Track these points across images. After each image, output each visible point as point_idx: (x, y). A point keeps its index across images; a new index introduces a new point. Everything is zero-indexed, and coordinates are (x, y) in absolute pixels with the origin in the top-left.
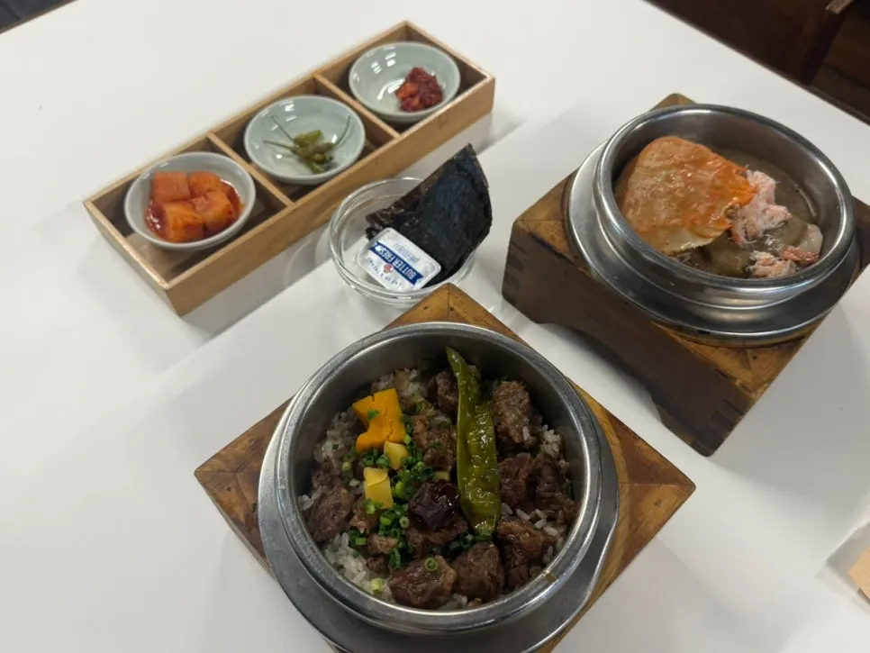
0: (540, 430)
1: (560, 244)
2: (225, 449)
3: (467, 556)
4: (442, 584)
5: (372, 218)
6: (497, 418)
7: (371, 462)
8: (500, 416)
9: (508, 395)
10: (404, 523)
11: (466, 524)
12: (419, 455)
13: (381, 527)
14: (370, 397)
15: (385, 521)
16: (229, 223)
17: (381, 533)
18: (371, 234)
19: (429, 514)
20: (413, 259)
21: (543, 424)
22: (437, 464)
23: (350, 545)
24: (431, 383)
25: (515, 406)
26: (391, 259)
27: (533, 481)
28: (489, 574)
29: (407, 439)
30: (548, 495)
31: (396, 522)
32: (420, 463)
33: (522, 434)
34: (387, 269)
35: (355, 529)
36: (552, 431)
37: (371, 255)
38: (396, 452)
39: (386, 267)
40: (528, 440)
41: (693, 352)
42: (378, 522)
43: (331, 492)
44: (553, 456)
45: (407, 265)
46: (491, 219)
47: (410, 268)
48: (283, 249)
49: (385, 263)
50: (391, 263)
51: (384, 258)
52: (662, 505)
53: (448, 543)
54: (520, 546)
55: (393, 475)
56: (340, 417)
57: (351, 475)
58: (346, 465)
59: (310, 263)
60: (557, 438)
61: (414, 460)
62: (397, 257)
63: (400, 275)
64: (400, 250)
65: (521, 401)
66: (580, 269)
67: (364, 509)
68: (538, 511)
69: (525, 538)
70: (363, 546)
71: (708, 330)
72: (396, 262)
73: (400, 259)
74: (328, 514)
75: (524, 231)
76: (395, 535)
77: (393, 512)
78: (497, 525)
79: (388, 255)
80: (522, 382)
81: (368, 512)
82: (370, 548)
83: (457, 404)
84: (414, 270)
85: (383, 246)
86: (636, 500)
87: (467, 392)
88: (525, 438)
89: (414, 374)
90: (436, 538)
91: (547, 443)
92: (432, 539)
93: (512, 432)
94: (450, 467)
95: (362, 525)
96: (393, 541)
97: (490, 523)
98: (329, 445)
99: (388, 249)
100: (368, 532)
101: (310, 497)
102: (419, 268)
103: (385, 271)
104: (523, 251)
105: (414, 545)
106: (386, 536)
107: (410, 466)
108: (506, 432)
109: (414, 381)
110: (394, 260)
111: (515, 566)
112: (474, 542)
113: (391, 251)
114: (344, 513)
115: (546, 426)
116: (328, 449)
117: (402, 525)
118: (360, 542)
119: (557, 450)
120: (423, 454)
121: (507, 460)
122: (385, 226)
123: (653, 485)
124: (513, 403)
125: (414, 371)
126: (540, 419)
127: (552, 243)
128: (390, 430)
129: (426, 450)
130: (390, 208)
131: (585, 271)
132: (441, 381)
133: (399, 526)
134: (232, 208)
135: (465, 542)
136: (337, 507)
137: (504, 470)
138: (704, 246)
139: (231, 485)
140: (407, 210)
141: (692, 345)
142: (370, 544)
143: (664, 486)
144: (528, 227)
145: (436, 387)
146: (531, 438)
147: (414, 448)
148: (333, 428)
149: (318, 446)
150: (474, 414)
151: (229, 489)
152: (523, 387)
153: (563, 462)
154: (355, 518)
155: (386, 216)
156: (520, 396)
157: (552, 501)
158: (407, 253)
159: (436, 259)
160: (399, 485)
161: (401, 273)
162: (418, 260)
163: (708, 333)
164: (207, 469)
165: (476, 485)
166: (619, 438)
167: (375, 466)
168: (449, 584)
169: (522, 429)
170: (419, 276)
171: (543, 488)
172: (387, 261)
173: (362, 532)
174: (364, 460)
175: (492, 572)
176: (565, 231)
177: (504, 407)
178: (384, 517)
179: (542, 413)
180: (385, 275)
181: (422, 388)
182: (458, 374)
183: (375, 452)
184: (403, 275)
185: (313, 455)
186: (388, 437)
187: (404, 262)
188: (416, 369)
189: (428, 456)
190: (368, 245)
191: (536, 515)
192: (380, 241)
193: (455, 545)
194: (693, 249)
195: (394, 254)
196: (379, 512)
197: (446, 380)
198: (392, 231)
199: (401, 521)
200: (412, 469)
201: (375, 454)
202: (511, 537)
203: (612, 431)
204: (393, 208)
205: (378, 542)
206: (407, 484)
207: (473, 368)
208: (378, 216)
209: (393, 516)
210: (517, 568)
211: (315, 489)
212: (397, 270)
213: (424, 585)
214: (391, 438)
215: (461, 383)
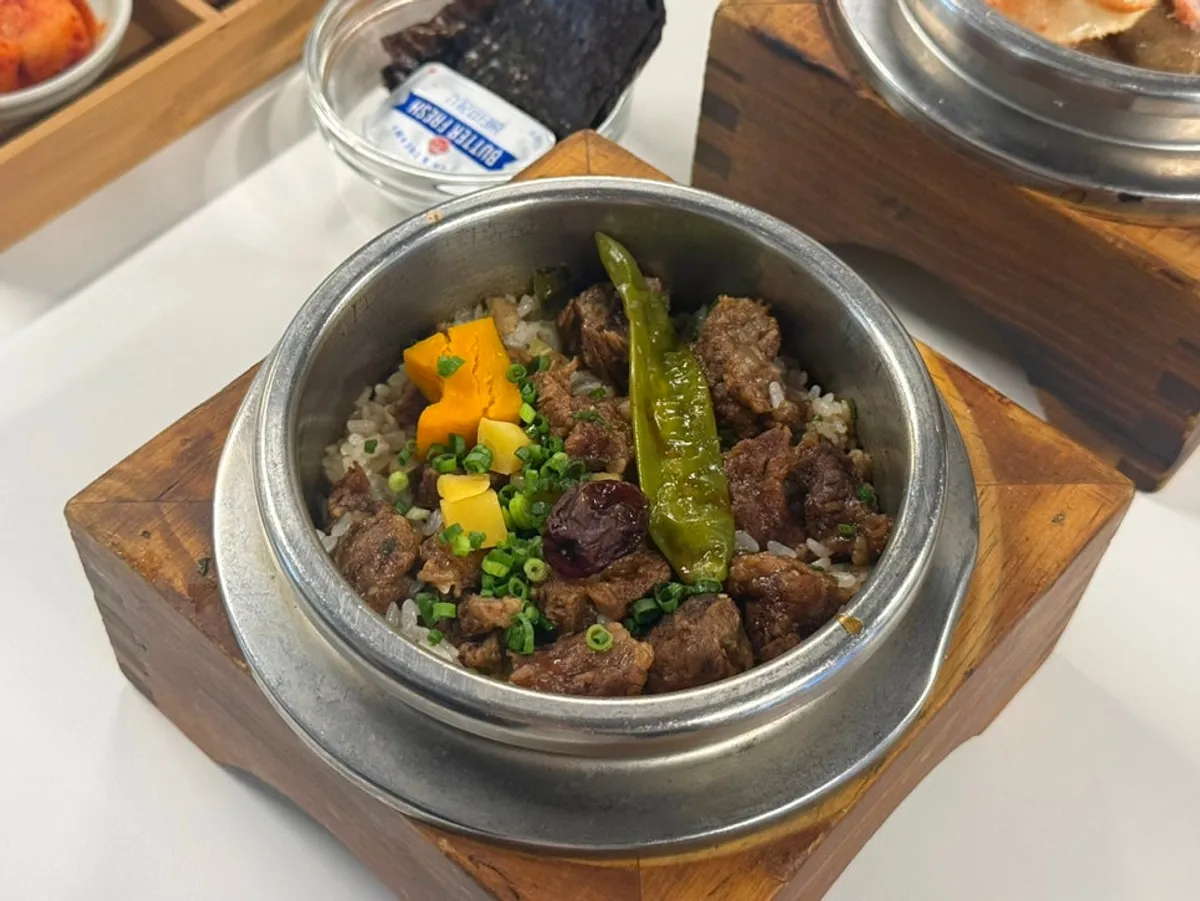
0: (805, 398)
1: (817, 48)
2: (128, 459)
3: (673, 621)
4: (625, 674)
5: (394, 42)
6: (716, 369)
7: (451, 463)
8: (720, 363)
9: (733, 322)
10: (534, 570)
11: (667, 567)
12: (557, 442)
13: (487, 581)
14: (439, 336)
15: (493, 568)
16: (76, 56)
17: (484, 592)
18: (392, 78)
19: (591, 534)
20: (493, 125)
21: (808, 387)
22: (595, 454)
23: (421, 622)
24: (565, 315)
25: (749, 344)
26: (446, 129)
27: (798, 484)
28: (723, 645)
29: (528, 414)
30: (834, 506)
31: (517, 570)
32: (558, 456)
33: (768, 397)
34: (436, 148)
35: (429, 588)
36: (830, 397)
37: (399, 119)
38: (506, 439)
39: (432, 143)
40: (781, 409)
41: (1110, 240)
42: (481, 572)
43: (373, 520)
44: (835, 441)
45: (480, 137)
46: (663, 12)
47: (487, 142)
48: (196, 123)
49: (430, 136)
50: (445, 133)
51: (427, 126)
52: (1068, 521)
53: (630, 605)
54: (783, 595)
55: (500, 484)
56: (372, 397)
57: (408, 500)
58: (398, 478)
59: (260, 150)
60: (842, 408)
61: (547, 451)
62: (456, 121)
63: (464, 158)
64: (462, 107)
65: (761, 335)
66: (864, 94)
67: (446, 549)
68: (811, 543)
69: (790, 580)
70: (451, 621)
71: (1139, 193)
72: (455, 132)
73: (462, 124)
74: (369, 562)
75: (736, 25)
76: (518, 593)
77: (509, 551)
78: (729, 565)
79: (436, 119)
80: (760, 301)
81: (456, 551)
82: (464, 624)
83: (627, 348)
84: (496, 147)
85: (426, 102)
86: (1013, 516)
87: (647, 322)
88: (776, 404)
89: (527, 306)
90: (603, 593)
91: (821, 419)
92: (596, 595)
93: (748, 392)
94: (623, 462)
95: (447, 580)
96: (514, 603)
97: (715, 559)
98: (356, 441)
99: (433, 106)
100: (458, 593)
101: (328, 534)
102: (507, 141)
103: (432, 151)
104: (738, 77)
105: (559, 611)
106: (496, 596)
107: (537, 464)
108: (735, 396)
109: (527, 318)
110: (450, 128)
111: (773, 638)
112: (684, 598)
113: (441, 110)
114: (406, 558)
115: (816, 389)
116: (354, 451)
117: (531, 576)
118: (445, 610)
119: (843, 430)
120: (565, 437)
121: (739, 444)
122: (422, 61)
123: (1048, 486)
124: (742, 337)
125: (525, 298)
126: (804, 377)
127: (799, 45)
128: (489, 399)
129: (571, 428)
130: (433, 21)
131: (874, 99)
132: (587, 308)
133: (523, 577)
134: (79, 24)
135: (667, 597)
136: (390, 547)
137: (737, 466)
138: (1120, 34)
139: (148, 527)
140: (471, 24)
141: (1108, 226)
142: (465, 613)
143: (1069, 487)
144: (747, 18)
145: (578, 320)
146: (787, 404)
147: (545, 428)
148: (360, 417)
149: (331, 449)
150: (665, 368)
151: (146, 534)
152: (764, 309)
153: (856, 455)
154: (429, 564)
155: (424, 40)
156: (760, 326)
157: (839, 517)
158: (477, 113)
159: (543, 122)
160: (517, 501)
161: (466, 152)
162: (503, 126)
163: (1139, 199)
164: (91, 499)
165: (680, 492)
166: (970, 405)
167: (462, 469)
168: (640, 671)
169: (768, 386)
170: (507, 158)
171: (819, 495)
172: (434, 131)
173: (446, 590)
174: (438, 460)
175: (728, 642)
176: (825, 23)
177: (728, 348)
178: (491, 559)
179: (804, 367)
180: (433, 160)
181: (548, 331)
182: (624, 288)
183: (460, 447)
184: (474, 158)
185: (322, 468)
186: (485, 411)
187: (474, 132)
188: (531, 293)
189: (576, 437)
190: (386, 102)
191: (809, 552)
192: (418, 92)
193: (647, 606)
194: (1096, 39)
195: (449, 117)
196: (480, 553)
197: (598, 307)
198: (440, 70)
199: (527, 568)
200: (543, 469)
201: (460, 450)
202: (764, 582)
203: (956, 393)
204: (440, 21)
205: (482, 605)
206: (533, 499)
207: (654, 283)
208: (409, 39)
209: (511, 559)
210: (779, 640)
211: (337, 519)
212: (459, 147)
213: (589, 675)
214: (491, 414)
215: (631, 306)
